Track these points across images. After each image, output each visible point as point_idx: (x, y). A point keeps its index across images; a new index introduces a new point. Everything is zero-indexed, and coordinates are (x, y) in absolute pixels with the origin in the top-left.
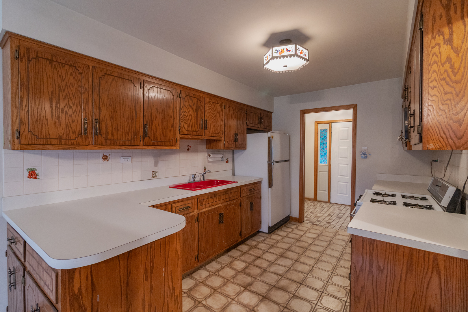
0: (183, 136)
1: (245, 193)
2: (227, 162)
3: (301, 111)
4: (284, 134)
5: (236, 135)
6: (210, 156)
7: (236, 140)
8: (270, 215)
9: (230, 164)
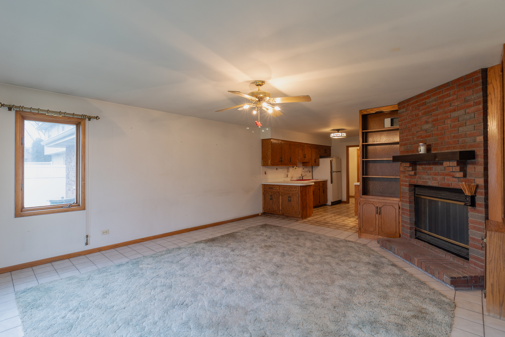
0: (299, 161)
1: (321, 185)
2: (310, 172)
3: (347, 146)
4: (338, 158)
5: (315, 159)
6: (304, 169)
7: (315, 162)
8: (332, 198)
9: (311, 173)
